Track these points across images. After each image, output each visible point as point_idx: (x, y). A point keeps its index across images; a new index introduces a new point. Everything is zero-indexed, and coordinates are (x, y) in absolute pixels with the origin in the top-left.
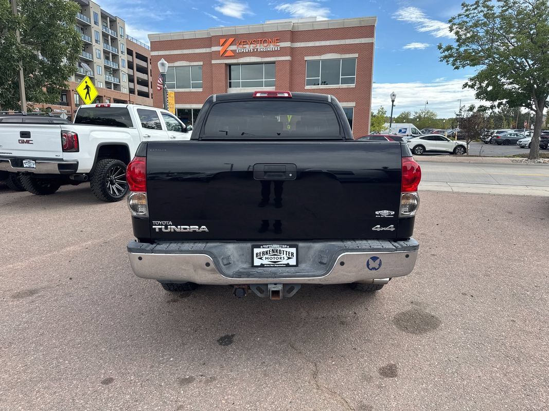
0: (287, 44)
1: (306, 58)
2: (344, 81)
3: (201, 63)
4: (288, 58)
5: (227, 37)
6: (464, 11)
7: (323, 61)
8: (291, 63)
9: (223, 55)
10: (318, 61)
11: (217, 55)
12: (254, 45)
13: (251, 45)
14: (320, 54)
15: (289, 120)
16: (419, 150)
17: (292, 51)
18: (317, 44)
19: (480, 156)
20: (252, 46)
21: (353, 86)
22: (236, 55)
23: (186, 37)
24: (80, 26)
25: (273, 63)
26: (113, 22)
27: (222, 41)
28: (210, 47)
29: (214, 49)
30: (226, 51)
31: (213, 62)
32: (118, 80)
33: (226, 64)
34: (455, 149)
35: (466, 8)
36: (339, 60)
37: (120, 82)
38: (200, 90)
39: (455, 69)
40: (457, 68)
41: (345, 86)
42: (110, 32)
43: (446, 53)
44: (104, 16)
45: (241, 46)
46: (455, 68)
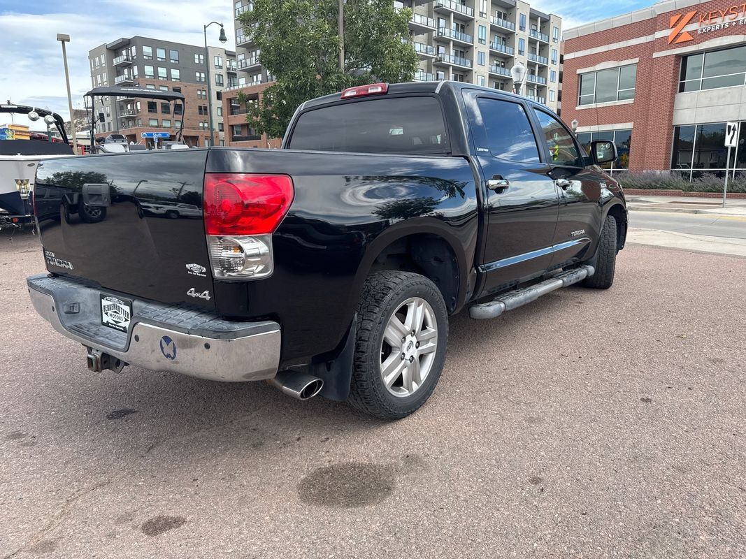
3: (636, 60)
5: (681, 12)
9: (673, 43)
11: (662, 44)
12: (733, 16)
13: (727, 17)
20: (727, 19)
22: (696, 37)
24: (502, 36)
26: (545, 21)
27: (673, 20)
28: (653, 33)
29: (660, 34)
30: (679, 35)
31: (656, 55)
32: (543, 101)
33: (676, 55)
37: (545, 103)
38: (631, 101)
42: (540, 37)
44: (534, 17)
45: (707, 22)
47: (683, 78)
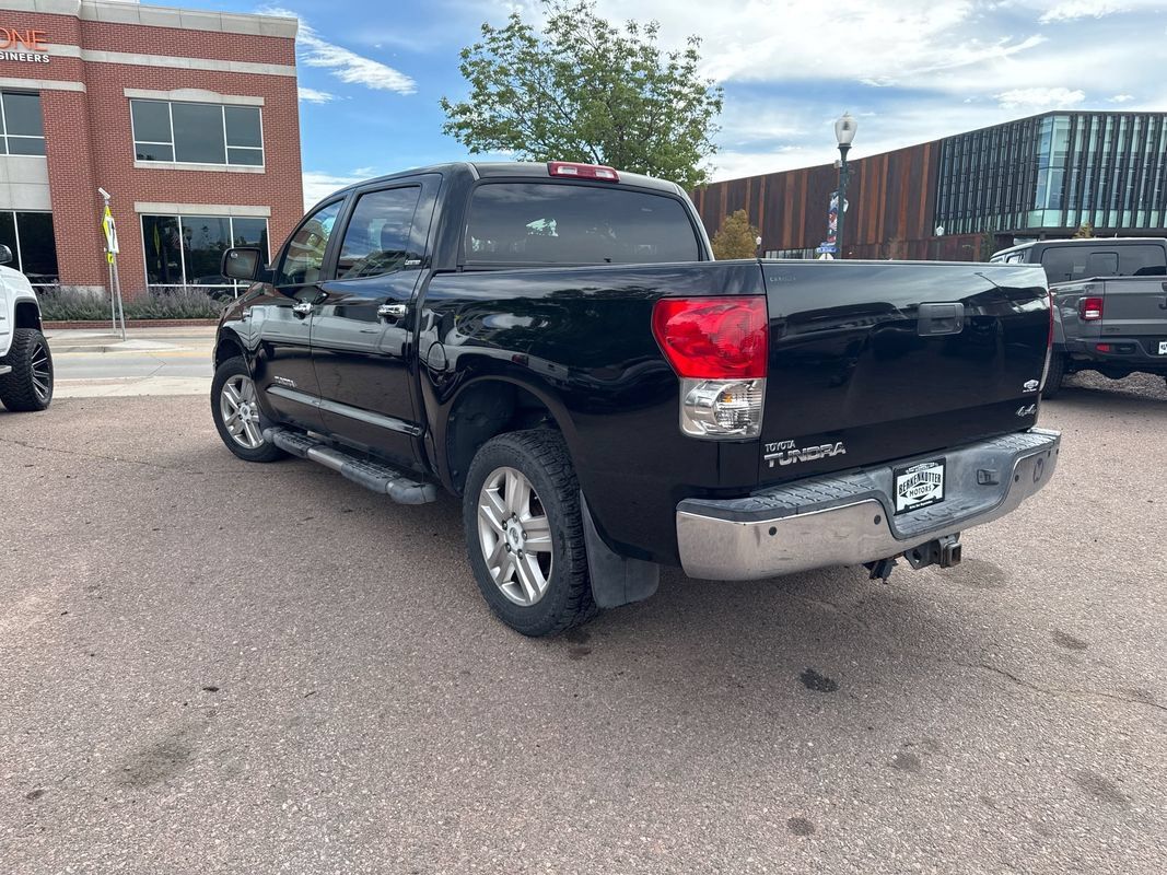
0: (72, 51)
1: (129, 93)
2: (236, 158)
4: (78, 87)
6: (486, 40)
7: (176, 104)
8: (88, 98)
10: (164, 103)
14: (168, 87)
17: (86, 70)
18: (157, 61)
21: (260, 169)
25: (35, 93)
35: (488, 36)
36: (218, 106)
41: (241, 168)
43: (460, 119)
46: (472, 151)
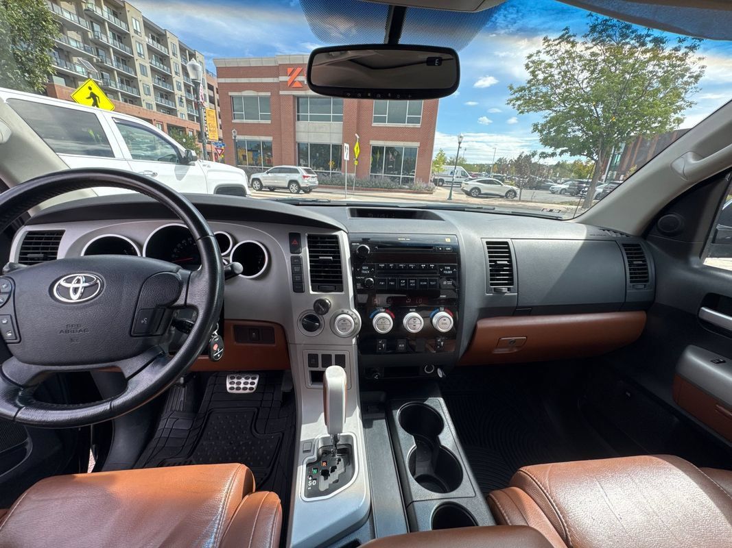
2: (411, 121)
3: (269, 94)
5: (295, 66)
9: (291, 86)
11: (284, 86)
15: (357, 156)
16: (475, 193)
19: (531, 202)
21: (418, 125)
22: (304, 86)
23: (253, 65)
24: (159, 57)
26: (192, 54)
27: (290, 70)
28: (277, 76)
29: (283, 78)
30: (293, 82)
31: (282, 93)
33: (293, 95)
34: (507, 193)
35: (546, 44)
38: (269, 122)
39: (520, 113)
40: (522, 112)
41: (411, 125)
43: (518, 95)
44: (183, 48)
47: (298, 112)
